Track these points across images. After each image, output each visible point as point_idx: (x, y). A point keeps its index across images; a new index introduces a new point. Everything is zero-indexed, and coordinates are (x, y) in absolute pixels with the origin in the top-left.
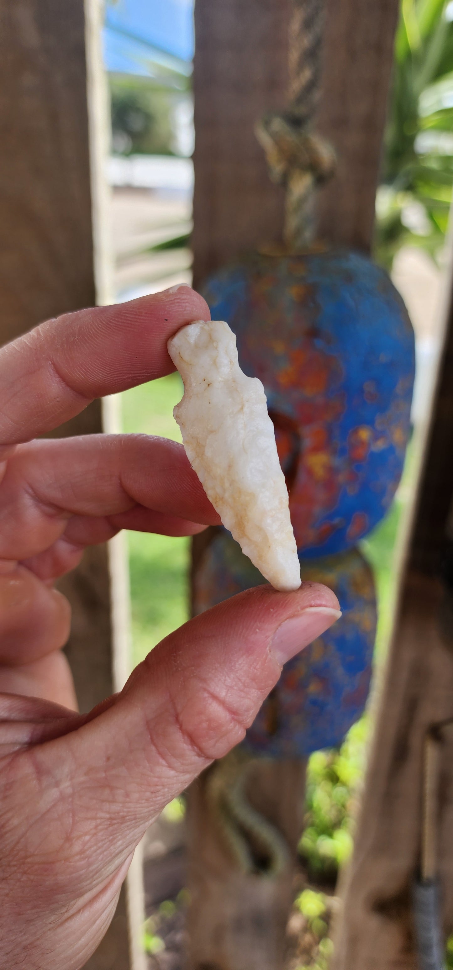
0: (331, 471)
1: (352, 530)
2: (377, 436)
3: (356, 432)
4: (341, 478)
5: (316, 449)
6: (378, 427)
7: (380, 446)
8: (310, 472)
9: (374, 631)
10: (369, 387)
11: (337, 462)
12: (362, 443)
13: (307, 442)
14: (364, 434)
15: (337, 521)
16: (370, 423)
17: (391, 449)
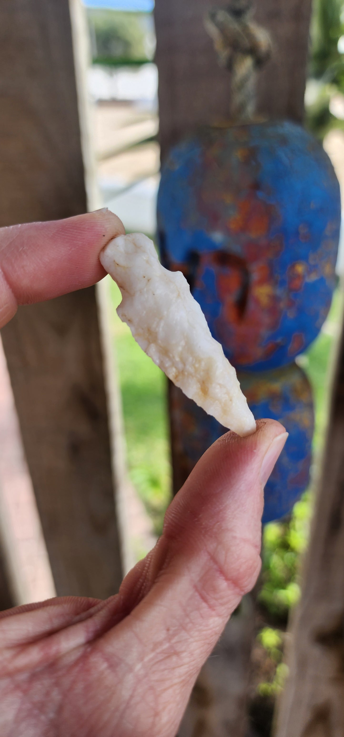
0: (274, 299)
1: (291, 347)
2: (311, 269)
3: (293, 266)
4: (282, 305)
5: (262, 282)
6: (312, 262)
7: (313, 278)
8: (257, 301)
9: (312, 427)
10: (303, 230)
11: (279, 292)
12: (299, 277)
13: (255, 276)
14: (300, 269)
15: (279, 340)
16: (305, 258)
17: (322, 280)
